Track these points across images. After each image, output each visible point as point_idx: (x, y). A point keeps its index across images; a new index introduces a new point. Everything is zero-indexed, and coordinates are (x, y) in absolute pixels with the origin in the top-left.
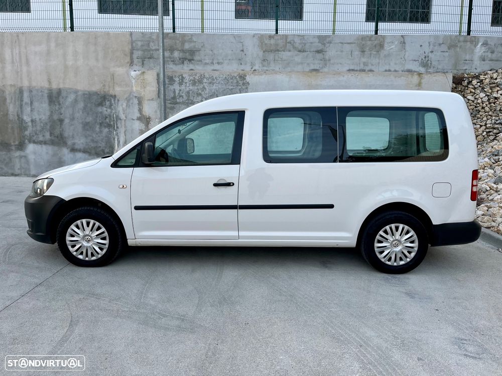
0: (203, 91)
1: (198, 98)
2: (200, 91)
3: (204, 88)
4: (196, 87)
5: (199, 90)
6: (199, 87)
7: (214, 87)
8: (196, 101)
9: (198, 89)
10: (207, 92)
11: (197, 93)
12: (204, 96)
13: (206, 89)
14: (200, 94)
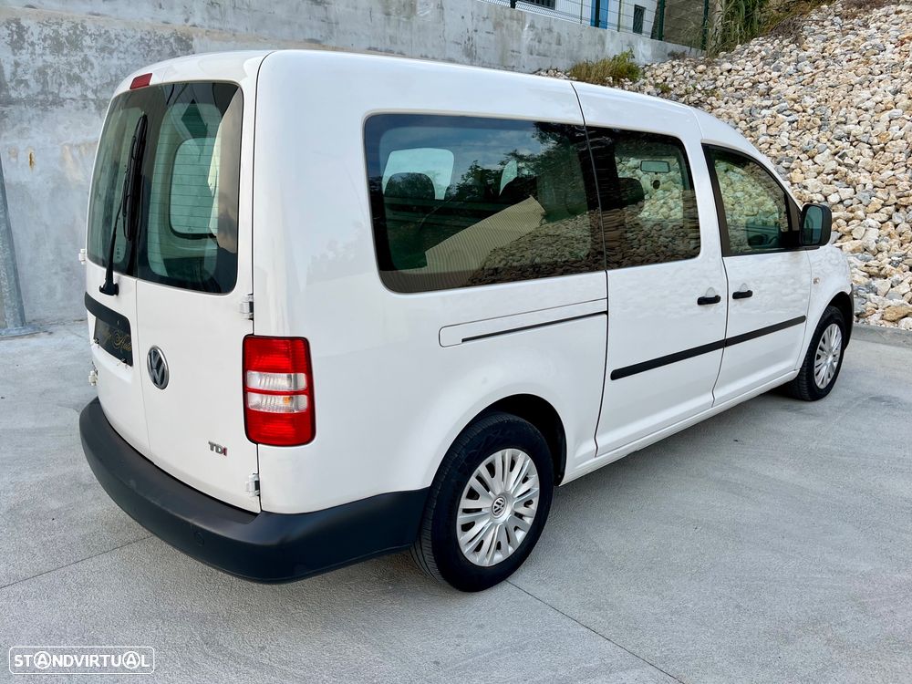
0: (85, 69)
1: (71, 89)
2: (76, 70)
3: (86, 60)
4: (64, 59)
5: (72, 67)
6: (72, 59)
7: (115, 61)
8: (68, 96)
9: (69, 64)
10: (96, 72)
11: (68, 76)
12: (90, 84)
13: (92, 64)
14: (78, 79)
